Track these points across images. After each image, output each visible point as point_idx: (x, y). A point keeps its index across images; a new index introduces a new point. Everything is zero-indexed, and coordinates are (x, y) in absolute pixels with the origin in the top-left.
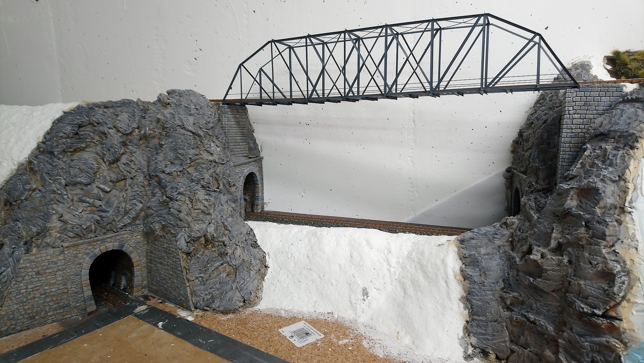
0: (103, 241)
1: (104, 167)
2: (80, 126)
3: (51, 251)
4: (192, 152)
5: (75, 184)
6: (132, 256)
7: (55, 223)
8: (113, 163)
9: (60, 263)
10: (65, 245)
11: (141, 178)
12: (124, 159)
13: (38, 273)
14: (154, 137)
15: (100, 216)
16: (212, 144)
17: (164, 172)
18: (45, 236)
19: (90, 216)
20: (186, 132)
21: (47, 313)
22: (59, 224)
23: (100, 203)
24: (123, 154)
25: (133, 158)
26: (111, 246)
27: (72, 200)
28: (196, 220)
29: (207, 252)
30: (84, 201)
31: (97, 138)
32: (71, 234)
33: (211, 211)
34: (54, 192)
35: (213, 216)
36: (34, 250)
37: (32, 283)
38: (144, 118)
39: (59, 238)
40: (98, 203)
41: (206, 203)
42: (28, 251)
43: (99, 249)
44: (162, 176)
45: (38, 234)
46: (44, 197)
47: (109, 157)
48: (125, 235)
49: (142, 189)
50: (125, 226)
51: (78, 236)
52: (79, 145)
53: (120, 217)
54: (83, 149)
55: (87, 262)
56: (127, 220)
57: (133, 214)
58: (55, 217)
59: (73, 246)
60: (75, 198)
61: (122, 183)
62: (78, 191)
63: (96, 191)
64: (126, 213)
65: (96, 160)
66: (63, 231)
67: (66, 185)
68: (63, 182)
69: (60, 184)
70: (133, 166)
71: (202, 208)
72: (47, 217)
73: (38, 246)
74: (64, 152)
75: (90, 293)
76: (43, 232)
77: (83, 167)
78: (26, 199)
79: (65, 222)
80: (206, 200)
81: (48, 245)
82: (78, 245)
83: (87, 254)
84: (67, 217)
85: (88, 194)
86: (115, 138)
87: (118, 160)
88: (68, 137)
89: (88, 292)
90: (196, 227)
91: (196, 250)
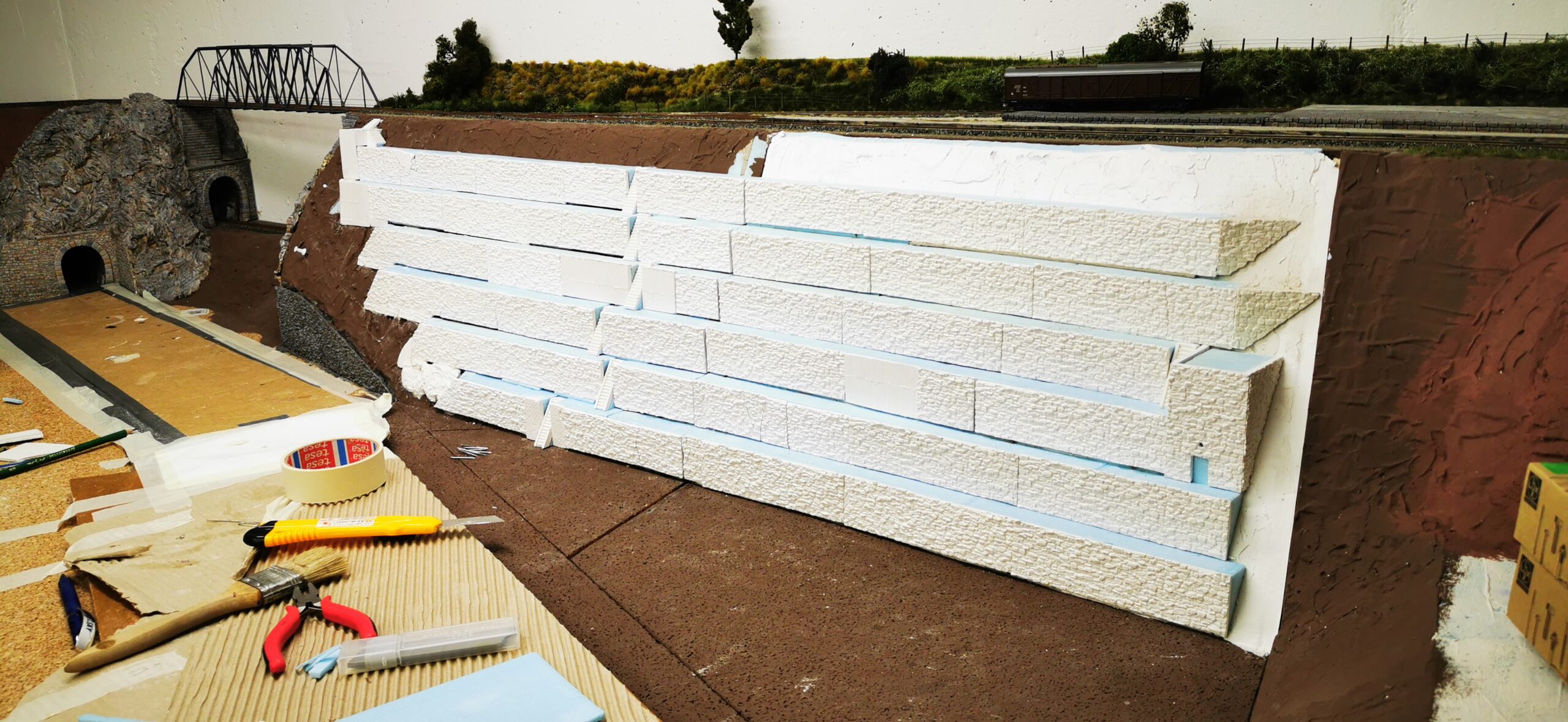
0: (73, 237)
1: (71, 171)
2: (53, 133)
3: (27, 242)
4: (141, 157)
5: (47, 186)
6: (101, 253)
7: (30, 219)
8: (79, 167)
9: (34, 253)
10: (38, 237)
11: (106, 182)
12: (89, 163)
13: (17, 259)
14: (116, 142)
15: (68, 215)
16: (161, 150)
17: (121, 176)
18: (22, 230)
19: (59, 214)
20: (137, 138)
21: (27, 293)
22: (33, 220)
23: (67, 203)
24: (87, 159)
25: (99, 163)
26: (79, 242)
27: (45, 200)
28: (139, 220)
29: (151, 250)
30: (55, 202)
31: (66, 144)
32: (43, 229)
33: (155, 213)
34: (29, 193)
35: (157, 218)
36: (14, 240)
37: (13, 267)
38: (108, 123)
39: (33, 232)
40: (66, 203)
41: (150, 206)
42: (9, 240)
43: (68, 244)
44: (119, 179)
45: (17, 227)
46: (22, 196)
47: (75, 162)
48: (93, 234)
49: (108, 192)
50: (92, 225)
51: (49, 231)
52: (49, 151)
53: (86, 217)
54: (54, 155)
55: (59, 255)
56: (93, 220)
57: (99, 214)
58: (30, 214)
59: (46, 239)
60: (48, 199)
61: (89, 185)
62: (50, 192)
63: (64, 192)
64: (93, 213)
65: (64, 165)
66: (37, 225)
67: (40, 187)
68: (37, 184)
69: (34, 185)
70: (98, 170)
71: (147, 210)
72: (24, 214)
73: (17, 237)
74: (38, 157)
75: (63, 282)
76: (20, 227)
77: (53, 171)
78: (10, 198)
79: (39, 219)
80: (150, 203)
81: (25, 237)
82: (50, 238)
83: (59, 248)
84: (40, 214)
85: (58, 195)
86: (81, 145)
87: (81, 165)
88: (41, 143)
89: (61, 281)
90: (139, 226)
91: (141, 247)
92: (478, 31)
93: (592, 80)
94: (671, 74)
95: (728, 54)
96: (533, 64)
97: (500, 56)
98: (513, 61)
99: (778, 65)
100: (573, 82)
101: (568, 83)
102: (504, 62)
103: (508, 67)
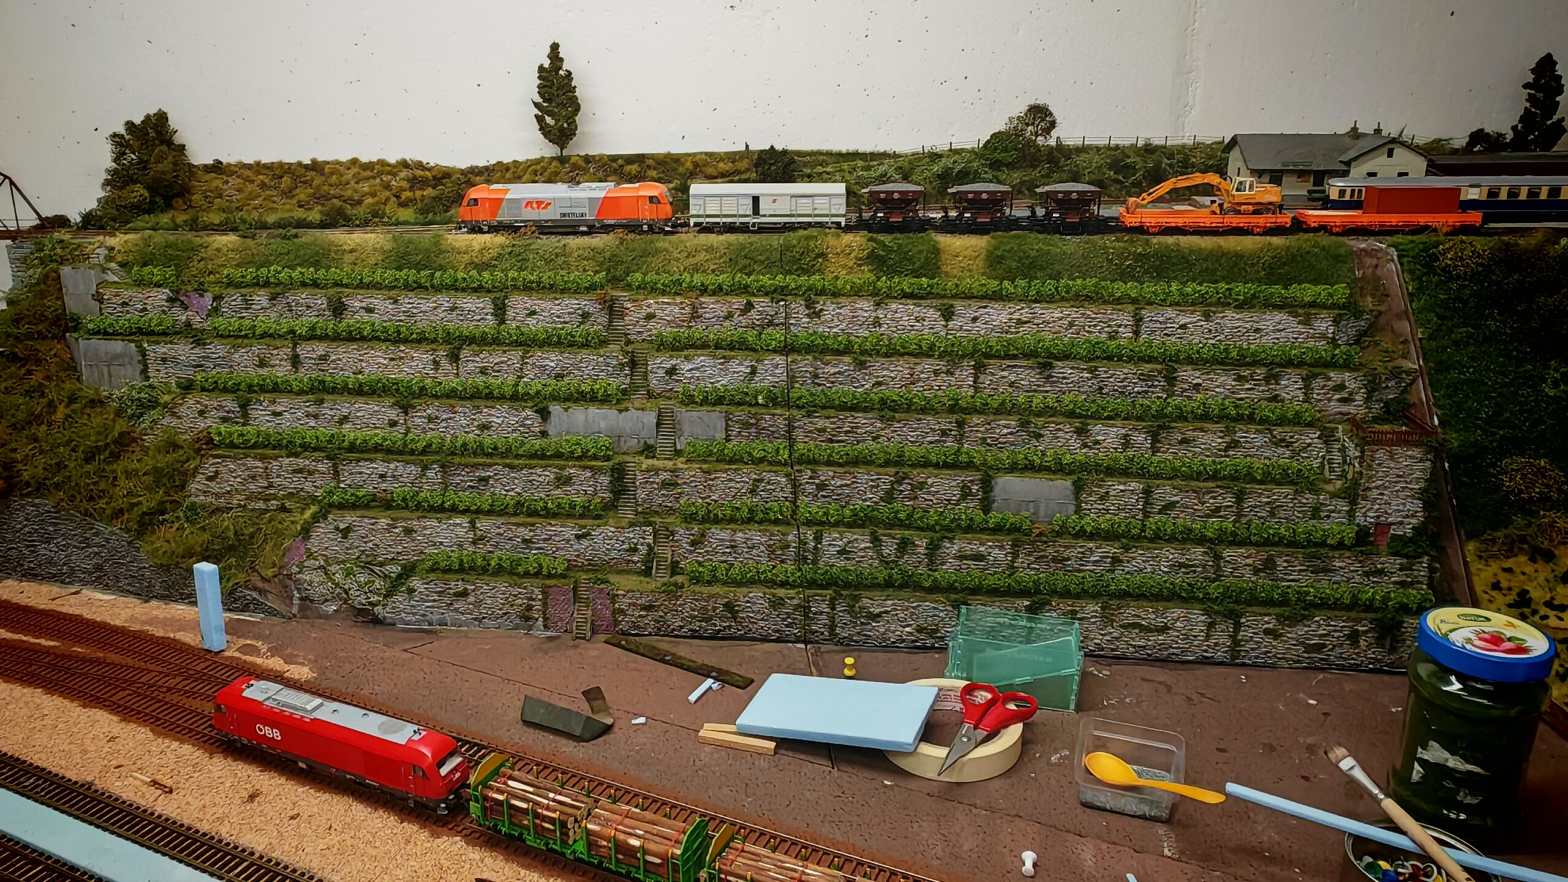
92: (173, 123)
93: (357, 183)
94: (463, 172)
95: (549, 150)
96: (258, 163)
97: (200, 154)
98: (224, 161)
99: (620, 162)
100: (331, 185)
101: (326, 188)
102: (210, 161)
103: (217, 167)
